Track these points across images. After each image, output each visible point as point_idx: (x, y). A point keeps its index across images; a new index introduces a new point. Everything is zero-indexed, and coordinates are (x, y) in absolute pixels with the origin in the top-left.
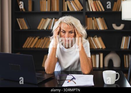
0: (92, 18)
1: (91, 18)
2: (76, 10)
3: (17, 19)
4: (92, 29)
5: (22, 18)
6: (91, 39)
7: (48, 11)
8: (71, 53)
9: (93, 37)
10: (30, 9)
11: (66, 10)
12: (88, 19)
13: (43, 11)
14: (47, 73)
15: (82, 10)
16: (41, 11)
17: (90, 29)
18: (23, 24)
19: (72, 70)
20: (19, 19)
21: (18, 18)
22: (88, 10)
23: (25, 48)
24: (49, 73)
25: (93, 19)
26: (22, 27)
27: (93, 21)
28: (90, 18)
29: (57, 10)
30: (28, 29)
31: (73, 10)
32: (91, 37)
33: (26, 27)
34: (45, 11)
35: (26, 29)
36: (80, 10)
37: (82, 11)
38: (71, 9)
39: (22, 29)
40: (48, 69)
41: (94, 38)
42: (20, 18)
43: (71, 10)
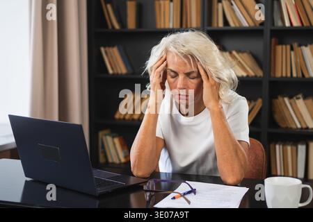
0: (288, 47)
1: (286, 44)
2: (245, 24)
3: (103, 50)
4: (289, 75)
5: (113, 46)
6: (284, 101)
7: (175, 27)
8: (198, 128)
9: (291, 97)
10: (131, 24)
11: (221, 24)
12: (279, 48)
13: (162, 27)
14: (135, 173)
15: (262, 24)
16: (158, 27)
17: (284, 75)
18: (115, 62)
19: (201, 173)
20: (107, 49)
21: (105, 47)
22: (279, 24)
23: (120, 119)
24: (140, 174)
25: (292, 49)
26: (112, 69)
27: (292, 53)
28: (284, 47)
29: (197, 24)
30: (126, 74)
31: (237, 25)
32: (284, 96)
33: (122, 69)
34: (167, 27)
35: (121, 74)
36: (258, 25)
37: (261, 28)
38: (234, 23)
39: (113, 74)
40: (136, 163)
41: (292, 100)
42: (109, 46)
43: (232, 24)
